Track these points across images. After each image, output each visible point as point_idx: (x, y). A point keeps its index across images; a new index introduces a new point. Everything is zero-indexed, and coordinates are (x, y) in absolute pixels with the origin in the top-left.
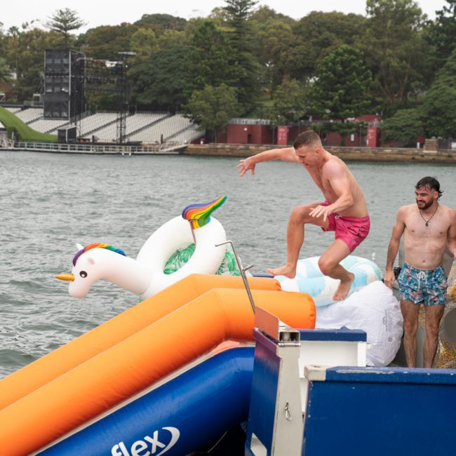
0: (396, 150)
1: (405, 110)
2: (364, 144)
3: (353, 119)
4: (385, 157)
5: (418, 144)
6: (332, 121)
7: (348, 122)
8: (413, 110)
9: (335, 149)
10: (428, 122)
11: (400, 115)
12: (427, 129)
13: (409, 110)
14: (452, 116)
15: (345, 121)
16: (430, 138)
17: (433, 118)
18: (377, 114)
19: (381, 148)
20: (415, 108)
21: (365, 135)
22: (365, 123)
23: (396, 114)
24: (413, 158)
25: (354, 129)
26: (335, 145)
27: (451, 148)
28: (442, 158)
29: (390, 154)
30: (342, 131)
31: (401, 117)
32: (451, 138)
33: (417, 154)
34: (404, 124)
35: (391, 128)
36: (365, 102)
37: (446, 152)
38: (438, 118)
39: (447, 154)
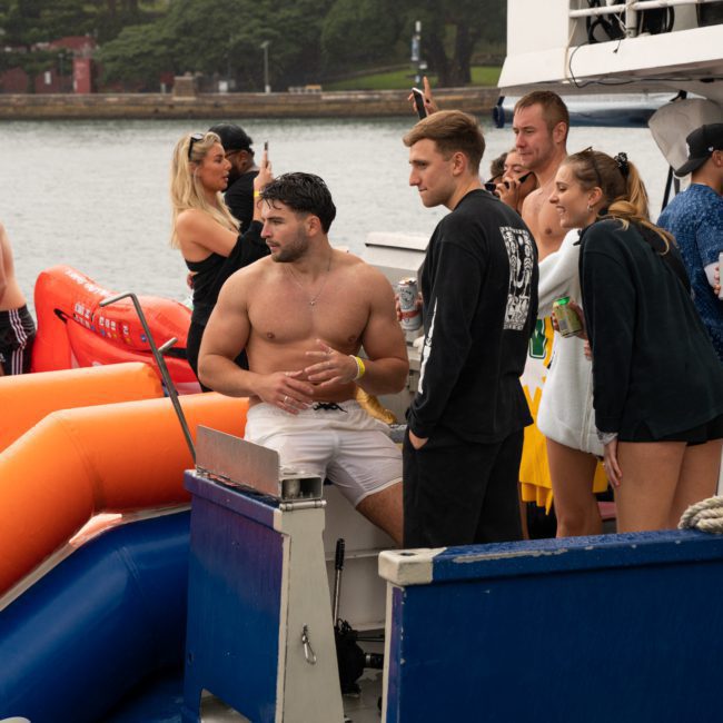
0: (127, 96)
1: (135, 27)
2: (69, 89)
3: (47, 44)
4: (107, 110)
5: (163, 86)
6: (8, 49)
7: (38, 49)
8: (150, 26)
9: (19, 99)
10: (178, 46)
11: (128, 36)
12: (176, 59)
13: (144, 28)
14: (217, 35)
15: (33, 49)
16: (182, 74)
17: (185, 39)
18: (88, 35)
19: (101, 95)
20: (154, 22)
21: (70, 72)
22: (68, 51)
23: (121, 34)
24: (156, 111)
25: (49, 63)
26: (17, 92)
27: (218, 91)
28: (205, 109)
29: (115, 104)
30: (28, 66)
31: (130, 40)
32: (216, 75)
33: (162, 104)
34: (137, 51)
35: (114, 59)
36: (66, 13)
37: (211, 98)
38: (194, 40)
39: (212, 102)
